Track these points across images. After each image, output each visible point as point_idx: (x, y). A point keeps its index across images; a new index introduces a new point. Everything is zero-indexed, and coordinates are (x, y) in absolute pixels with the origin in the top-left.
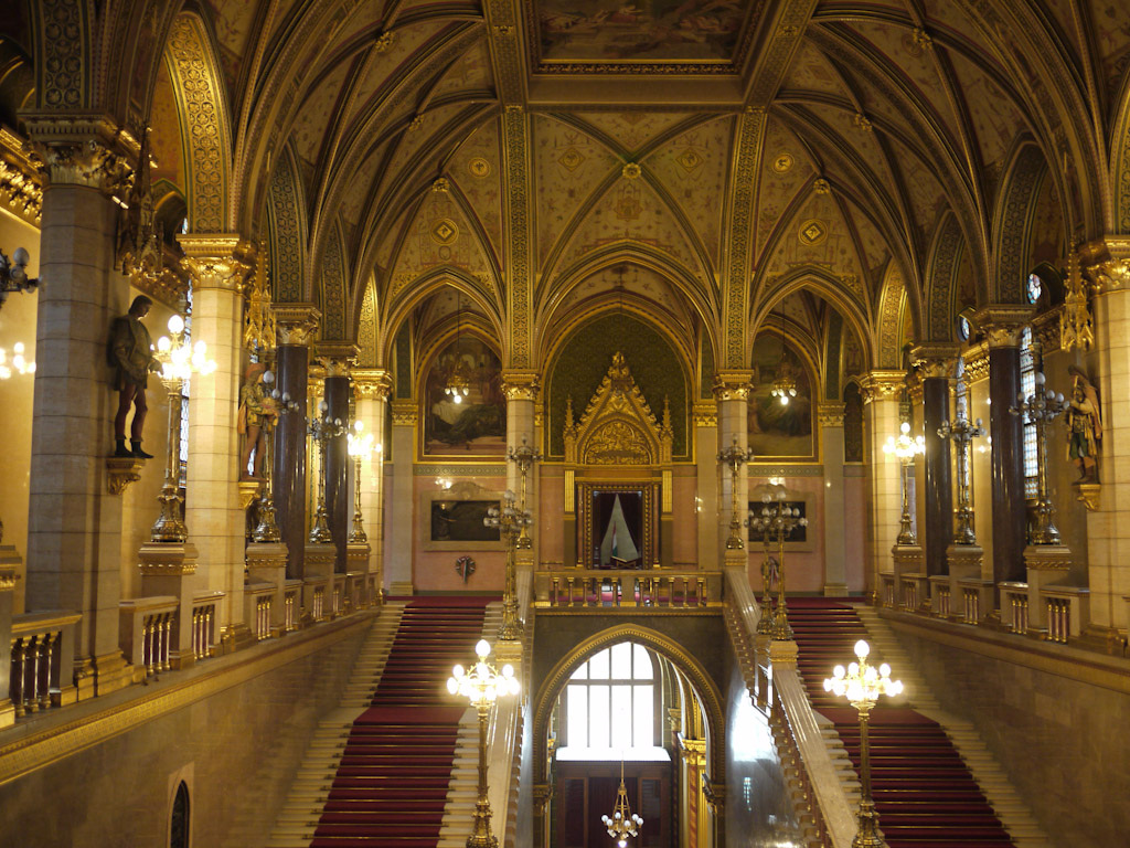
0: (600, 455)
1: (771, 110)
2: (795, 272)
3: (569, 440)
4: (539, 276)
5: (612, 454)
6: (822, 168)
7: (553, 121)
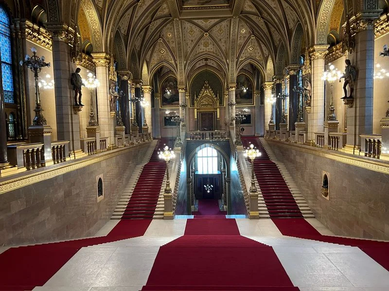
0: (203, 105)
1: (240, 17)
2: (247, 59)
3: (195, 102)
4: (185, 62)
5: (205, 105)
6: (253, 32)
7: (187, 22)
